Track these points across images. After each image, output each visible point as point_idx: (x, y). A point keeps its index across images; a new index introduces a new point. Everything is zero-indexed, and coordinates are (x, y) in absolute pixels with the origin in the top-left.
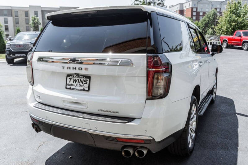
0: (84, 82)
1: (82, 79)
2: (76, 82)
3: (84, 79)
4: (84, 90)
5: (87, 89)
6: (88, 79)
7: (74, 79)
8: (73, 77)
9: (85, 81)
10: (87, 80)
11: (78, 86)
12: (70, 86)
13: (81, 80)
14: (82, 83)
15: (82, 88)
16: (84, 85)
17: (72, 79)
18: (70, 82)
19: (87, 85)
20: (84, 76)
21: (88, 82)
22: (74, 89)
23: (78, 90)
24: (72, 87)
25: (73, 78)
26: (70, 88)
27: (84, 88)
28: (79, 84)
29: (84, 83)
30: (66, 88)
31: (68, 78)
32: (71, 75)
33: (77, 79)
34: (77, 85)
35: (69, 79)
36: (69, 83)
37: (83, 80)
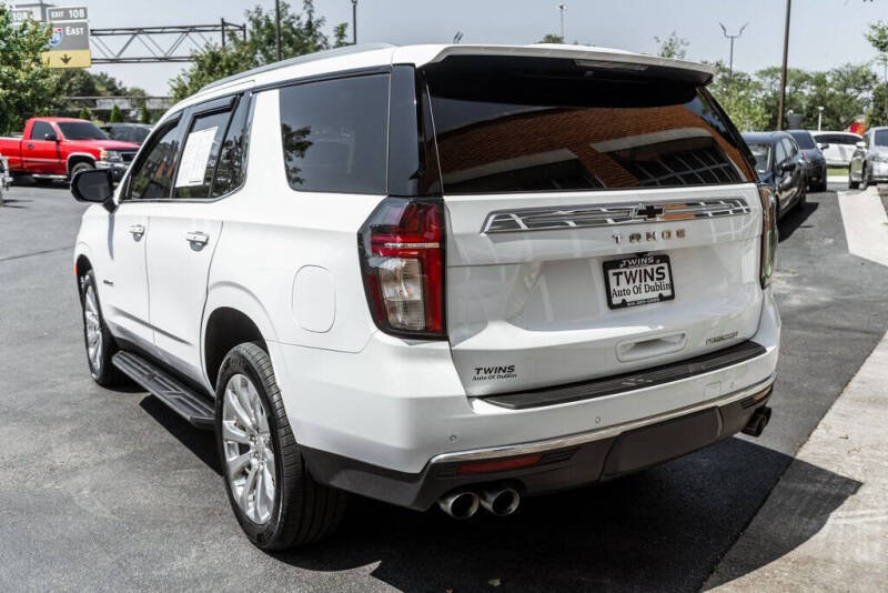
0: (656, 276)
1: (649, 268)
2: (634, 281)
3: (655, 267)
4: (662, 298)
5: (667, 293)
6: (665, 265)
7: (628, 271)
8: (627, 266)
9: (657, 273)
10: (663, 268)
11: (643, 290)
12: (622, 298)
13: (646, 272)
14: (652, 279)
15: (655, 294)
16: (658, 283)
17: (621, 273)
18: (618, 284)
19: (667, 281)
20: (656, 258)
21: (666, 271)
22: (636, 303)
23: (646, 302)
24: (628, 299)
25: (623, 270)
26: (624, 304)
27: (660, 292)
28: (643, 283)
29: (658, 279)
30: (612, 306)
31: (611, 272)
32: (620, 262)
33: (636, 271)
34: (639, 290)
35: (614, 274)
36: (618, 289)
37: (653, 270)
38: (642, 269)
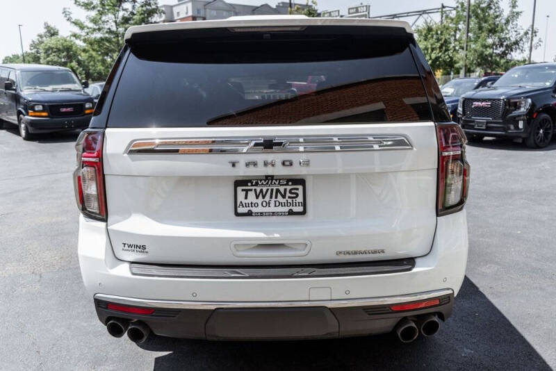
0: (288, 194)
1: (282, 189)
2: (264, 197)
3: (289, 188)
4: (291, 213)
5: (300, 209)
6: (300, 187)
7: (258, 189)
8: (257, 184)
9: (290, 192)
10: (297, 189)
11: (272, 204)
12: (248, 209)
13: (278, 191)
14: (284, 197)
15: (286, 209)
16: (290, 200)
17: (251, 190)
18: (246, 198)
19: (300, 199)
20: (288, 181)
21: (300, 192)
22: (262, 214)
23: (273, 214)
24: (254, 210)
25: (253, 188)
26: (250, 214)
27: (291, 207)
28: (273, 199)
29: (289, 197)
30: (237, 214)
31: (239, 189)
32: (250, 181)
33: (268, 190)
34: (268, 204)
35: (243, 190)
36: (244, 201)
37: (285, 190)
38: (275, 188)
